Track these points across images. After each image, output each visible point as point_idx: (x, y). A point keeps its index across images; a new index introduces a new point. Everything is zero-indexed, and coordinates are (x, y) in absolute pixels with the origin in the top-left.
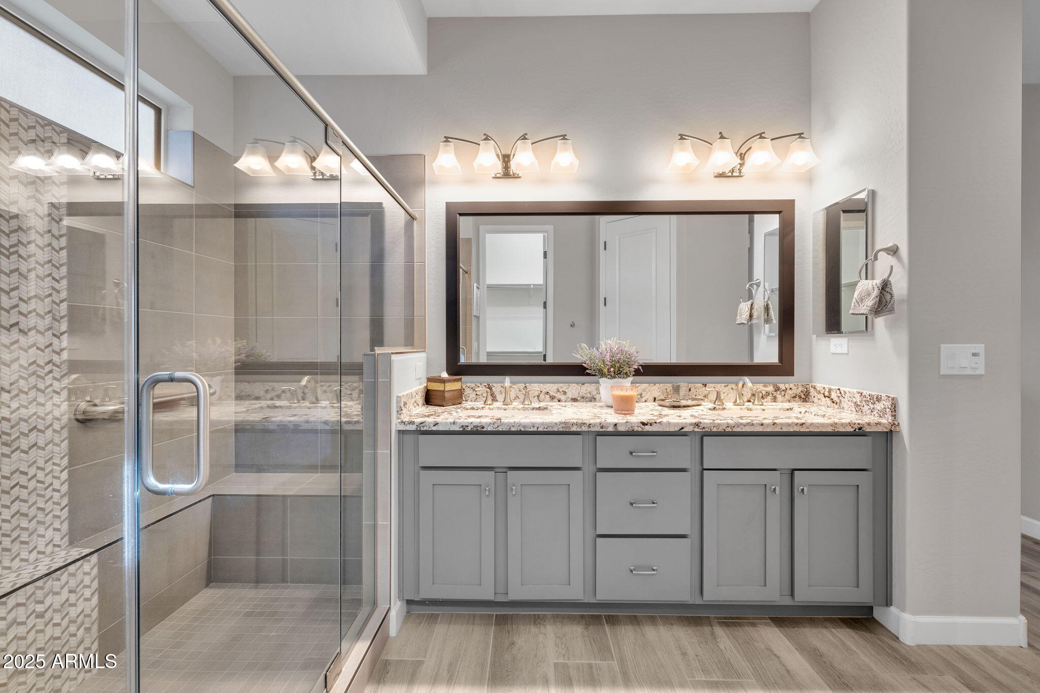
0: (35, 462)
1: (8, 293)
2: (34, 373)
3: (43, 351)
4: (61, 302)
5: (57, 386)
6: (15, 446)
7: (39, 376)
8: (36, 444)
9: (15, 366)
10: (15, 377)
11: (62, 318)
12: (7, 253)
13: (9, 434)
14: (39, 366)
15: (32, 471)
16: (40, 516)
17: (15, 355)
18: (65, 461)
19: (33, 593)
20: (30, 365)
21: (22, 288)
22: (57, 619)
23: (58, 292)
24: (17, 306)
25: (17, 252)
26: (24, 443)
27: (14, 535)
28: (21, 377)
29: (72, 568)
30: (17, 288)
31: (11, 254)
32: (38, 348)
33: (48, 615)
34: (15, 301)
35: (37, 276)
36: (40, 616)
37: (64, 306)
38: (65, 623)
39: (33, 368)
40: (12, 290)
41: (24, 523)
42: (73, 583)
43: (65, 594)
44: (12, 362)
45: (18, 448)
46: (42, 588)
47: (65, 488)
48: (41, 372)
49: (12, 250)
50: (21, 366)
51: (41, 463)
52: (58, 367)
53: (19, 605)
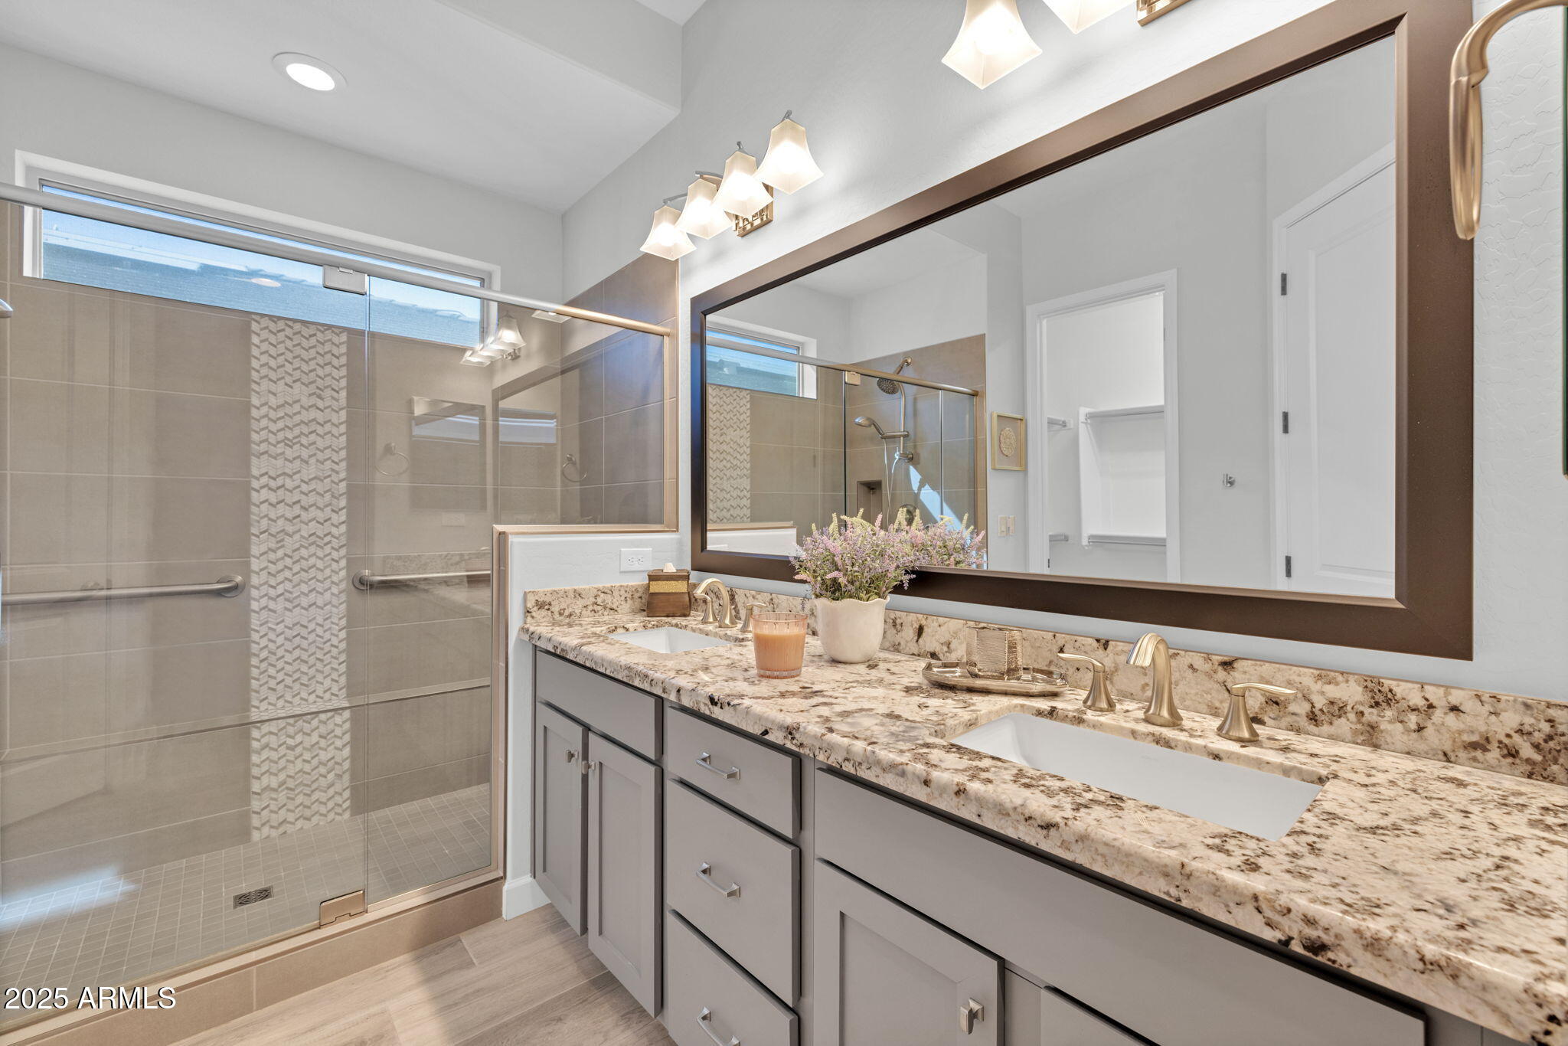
0: (314, 618)
1: (291, 476)
2: (313, 543)
3: (322, 524)
4: (341, 481)
5: (335, 555)
6: (296, 602)
7: (318, 546)
8: (315, 604)
9: (297, 537)
10: (297, 545)
11: (341, 495)
12: (290, 444)
13: (291, 593)
14: (318, 537)
15: (312, 626)
16: (319, 665)
17: (297, 528)
18: (343, 622)
19: (284, 728)
20: (310, 536)
21: (304, 471)
22: (307, 756)
23: (337, 473)
24: (299, 487)
25: (299, 442)
26: (304, 602)
27: (296, 676)
28: (302, 546)
29: (323, 717)
30: (299, 472)
31: (294, 444)
32: (318, 522)
33: (299, 750)
34: (297, 483)
35: (318, 461)
36: (292, 748)
37: (343, 485)
38: (315, 762)
39: (313, 539)
40: (295, 474)
41: (304, 668)
42: (323, 730)
43: (315, 738)
44: (294, 533)
45: (298, 605)
46: (293, 726)
47: (343, 646)
48: (320, 543)
49: (294, 441)
50: (302, 536)
51: (320, 620)
52: (337, 538)
53: (271, 733)
